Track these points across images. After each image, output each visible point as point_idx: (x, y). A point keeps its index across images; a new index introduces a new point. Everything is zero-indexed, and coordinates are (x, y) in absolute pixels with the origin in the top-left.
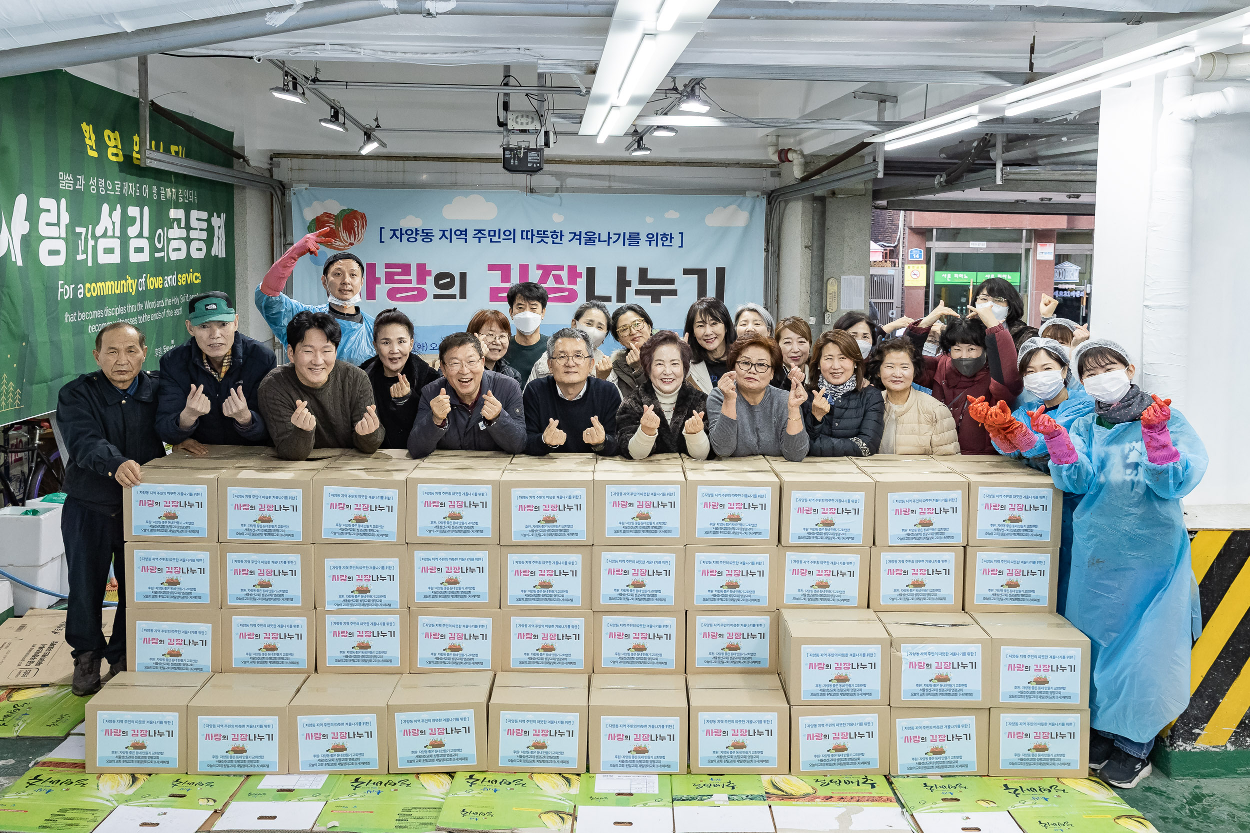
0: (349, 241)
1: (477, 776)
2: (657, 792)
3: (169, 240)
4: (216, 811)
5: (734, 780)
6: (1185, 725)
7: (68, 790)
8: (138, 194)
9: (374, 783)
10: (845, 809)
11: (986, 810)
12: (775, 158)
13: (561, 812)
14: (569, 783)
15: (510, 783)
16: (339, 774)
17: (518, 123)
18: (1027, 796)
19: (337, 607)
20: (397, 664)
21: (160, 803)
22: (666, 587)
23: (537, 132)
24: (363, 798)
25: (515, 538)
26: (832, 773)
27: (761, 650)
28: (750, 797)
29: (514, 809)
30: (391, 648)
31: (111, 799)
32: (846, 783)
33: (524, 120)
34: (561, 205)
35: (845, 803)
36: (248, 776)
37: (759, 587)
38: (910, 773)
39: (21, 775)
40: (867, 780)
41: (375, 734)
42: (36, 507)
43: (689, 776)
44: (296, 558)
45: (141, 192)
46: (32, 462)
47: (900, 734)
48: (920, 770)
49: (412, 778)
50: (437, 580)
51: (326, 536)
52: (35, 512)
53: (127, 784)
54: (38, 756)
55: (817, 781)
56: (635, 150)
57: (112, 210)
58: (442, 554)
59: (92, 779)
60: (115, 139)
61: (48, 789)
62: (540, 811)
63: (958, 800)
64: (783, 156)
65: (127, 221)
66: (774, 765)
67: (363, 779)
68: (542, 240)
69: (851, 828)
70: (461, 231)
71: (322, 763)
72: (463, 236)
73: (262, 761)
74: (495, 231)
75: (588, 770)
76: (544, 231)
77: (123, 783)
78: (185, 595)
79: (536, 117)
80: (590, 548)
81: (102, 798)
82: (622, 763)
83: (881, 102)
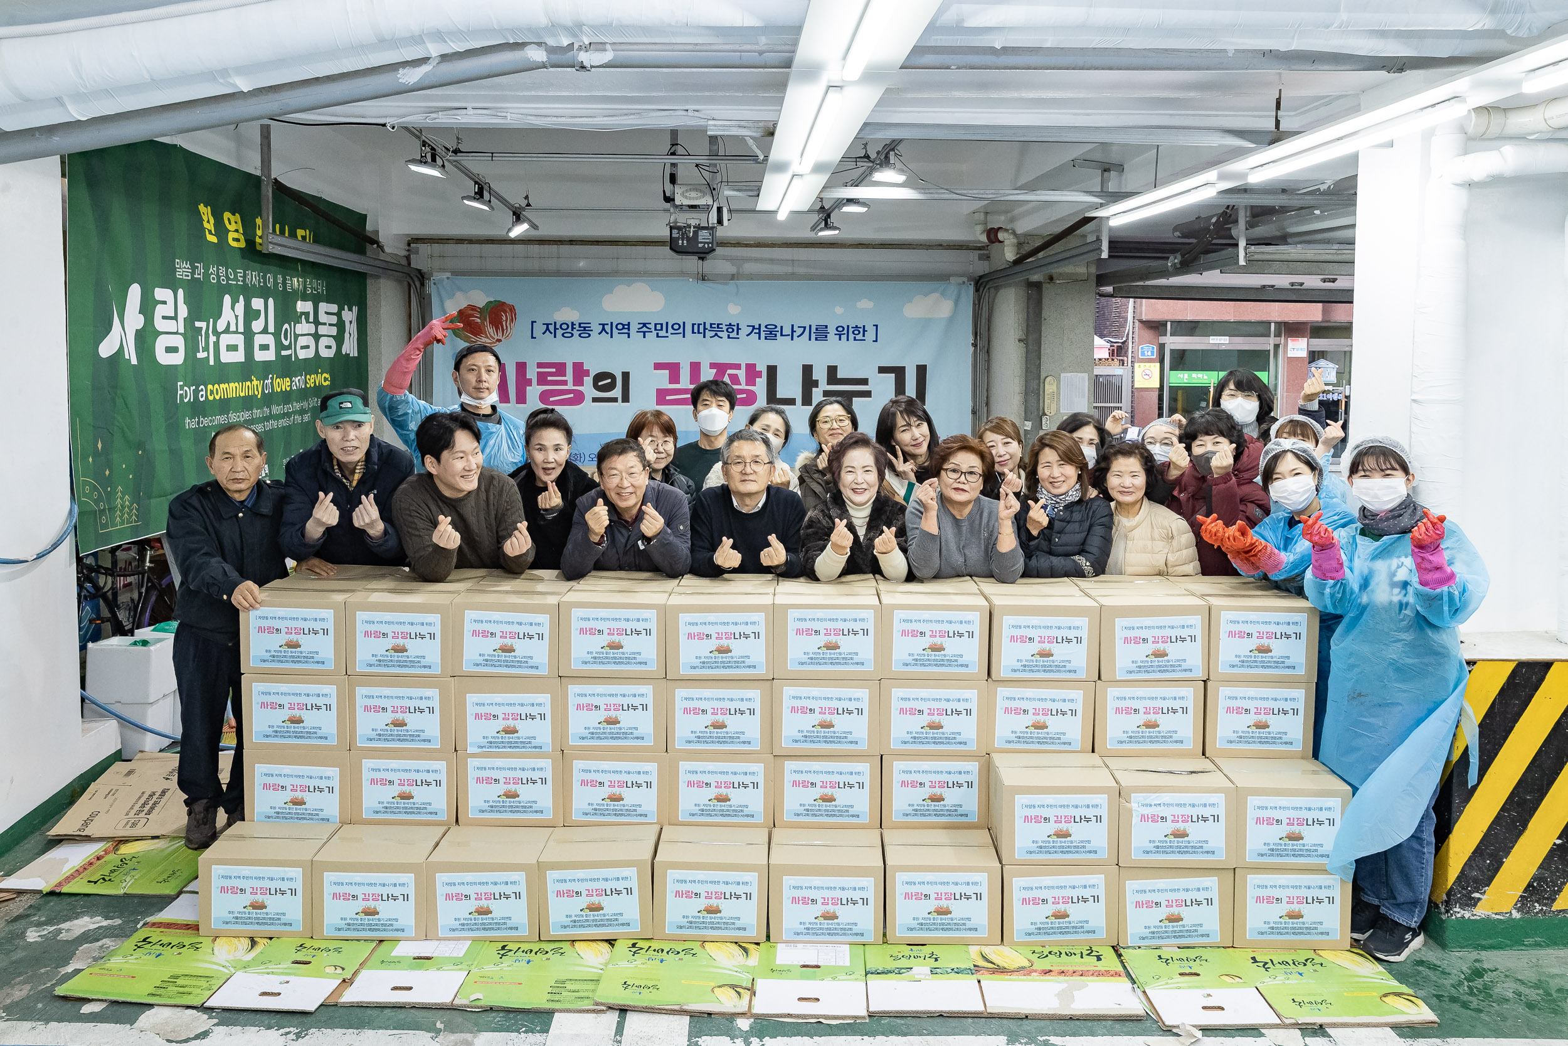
0: (496, 337)
1: (640, 944)
2: (848, 964)
3: (297, 336)
4: (344, 981)
5: (937, 950)
6: (1463, 889)
7: (180, 954)
8: (262, 284)
9: (523, 952)
10: (1066, 985)
11: (1231, 986)
12: (984, 238)
13: (737, 986)
14: (747, 953)
15: (678, 953)
16: (483, 940)
17: (686, 197)
18: (1279, 971)
19: (480, 750)
20: (548, 815)
21: (281, 971)
22: (857, 728)
23: (708, 208)
24: (511, 967)
25: (684, 671)
26: (1051, 943)
27: (968, 801)
28: (956, 970)
29: (683, 982)
30: (542, 797)
31: (228, 964)
32: (1067, 955)
33: (693, 194)
34: (737, 294)
35: (1066, 978)
36: (381, 941)
37: (966, 728)
38: (1141, 943)
39: (128, 936)
40: (1092, 951)
41: (524, 895)
42: (145, 638)
43: (885, 946)
44: (433, 693)
45: (265, 282)
46: (142, 586)
47: (1130, 898)
48: (1153, 940)
49: (566, 946)
50: (593, 719)
51: (467, 668)
52: (145, 643)
53: (245, 949)
54: (148, 916)
55: (1034, 952)
56: (822, 230)
57: (234, 302)
58: (600, 689)
59: (207, 941)
60: (236, 222)
61: (158, 952)
62: (713, 984)
63: (1198, 975)
64: (992, 236)
65: (251, 315)
66: (983, 934)
67: (510, 946)
68: (716, 335)
69: (1072, 1006)
70: (623, 325)
71: (464, 927)
72: (626, 331)
73: (396, 925)
74: (662, 325)
75: (768, 938)
76: (718, 325)
77: (241, 948)
78: (310, 735)
79: (708, 190)
80: (770, 682)
81: (216, 964)
82: (808, 931)
83: (1105, 171)
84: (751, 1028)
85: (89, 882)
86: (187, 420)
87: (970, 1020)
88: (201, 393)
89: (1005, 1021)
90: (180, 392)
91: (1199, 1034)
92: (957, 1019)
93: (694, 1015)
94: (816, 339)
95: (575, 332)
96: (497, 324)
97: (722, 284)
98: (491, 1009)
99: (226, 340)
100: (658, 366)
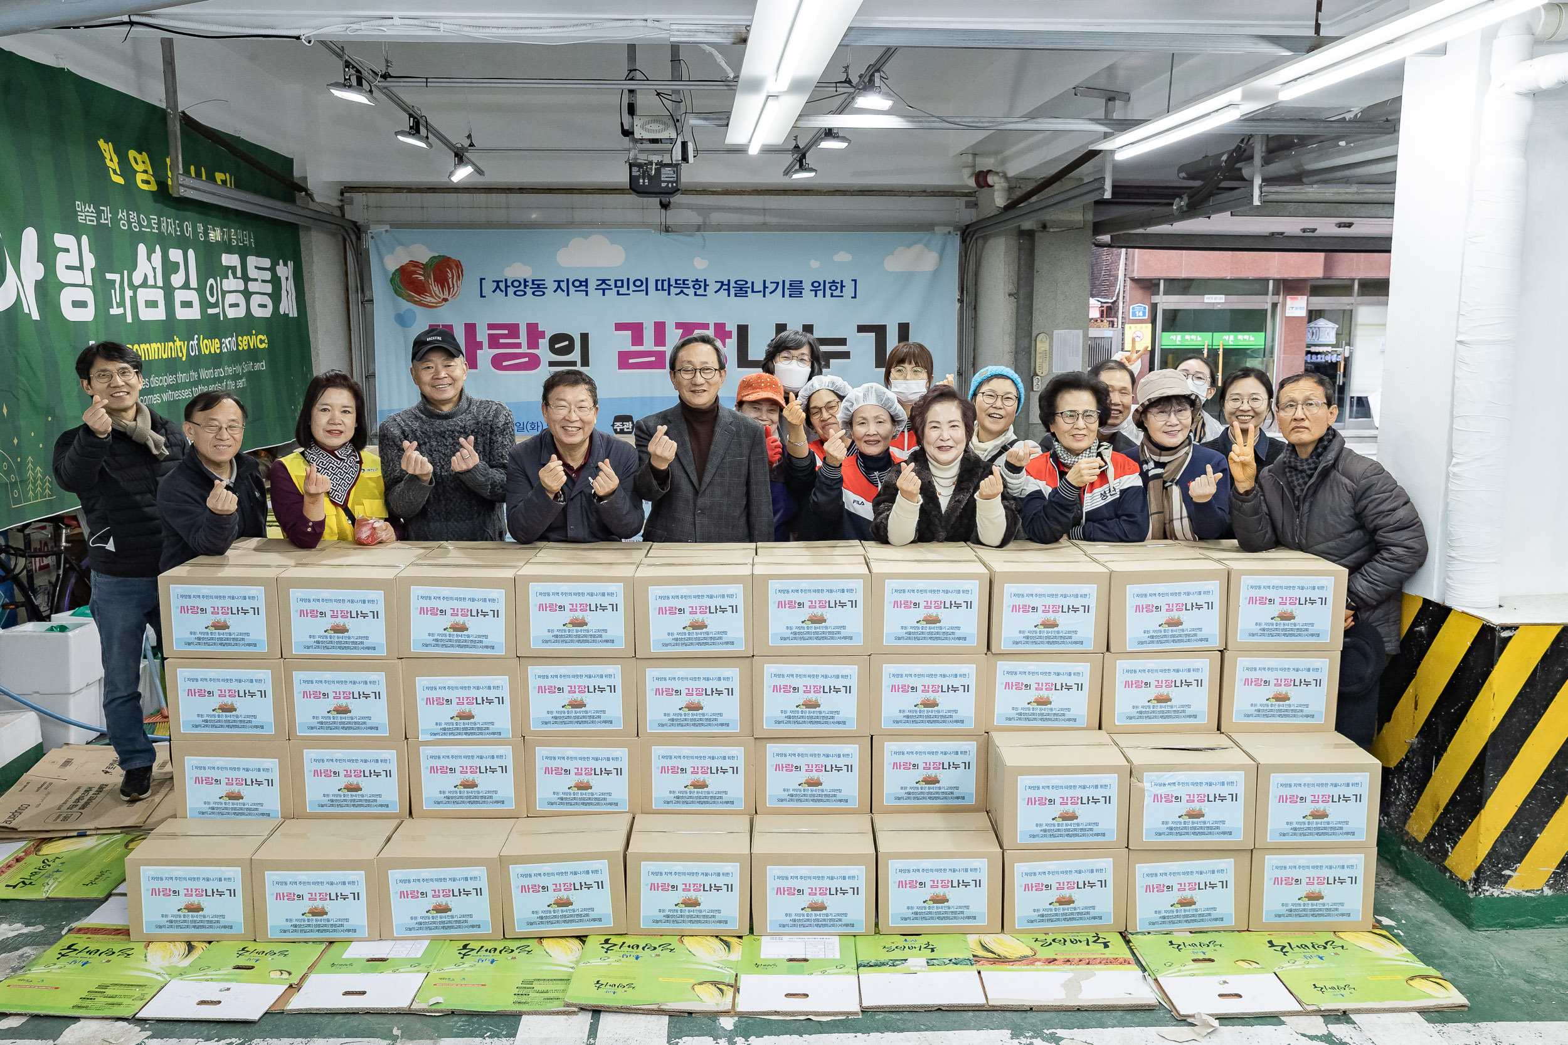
0: (442, 296)
1: (613, 940)
2: (838, 956)
3: (224, 293)
4: (291, 986)
5: (934, 940)
6: (1493, 866)
7: (109, 961)
8: (179, 234)
9: (486, 951)
10: (1071, 975)
11: (1247, 972)
12: (972, 183)
13: (719, 983)
14: (729, 947)
15: (655, 948)
16: (443, 939)
17: (646, 130)
18: (1297, 955)
19: (433, 738)
20: (510, 806)
21: (221, 977)
22: (845, 707)
23: (672, 141)
24: (473, 968)
25: (655, 649)
26: (1054, 930)
27: (966, 782)
28: (954, 961)
29: (660, 979)
30: (503, 786)
31: (162, 971)
32: (1072, 942)
33: (655, 126)
34: (704, 247)
35: (1072, 967)
36: (331, 943)
37: (963, 705)
38: (1151, 928)
39: (50, 944)
40: (1099, 938)
41: (485, 891)
42: (64, 623)
43: (877, 937)
44: (380, 677)
45: (182, 231)
46: (60, 568)
47: (1140, 882)
48: (1164, 925)
49: (533, 944)
50: (557, 702)
51: (415, 649)
52: (63, 629)
53: (181, 954)
54: (74, 921)
55: (1036, 940)
57: (150, 252)
58: (563, 669)
59: (138, 947)
60: (144, 162)
61: (85, 960)
62: (693, 981)
63: (1213, 961)
64: (981, 180)
65: (169, 267)
66: (983, 922)
67: (472, 945)
68: (682, 292)
69: (1080, 997)
70: (581, 282)
71: (421, 926)
72: (584, 288)
73: (347, 925)
74: (622, 281)
75: (751, 930)
76: (684, 281)
77: (176, 953)
78: (244, 723)
79: (671, 122)
80: (749, 659)
81: (149, 971)
82: (795, 923)
83: (1110, 100)
84: (735, 1026)
85: (7, 886)
87: (971, 1014)
89: (1008, 1014)
91: (1216, 1023)
92: (956, 1013)
93: (673, 1015)
94: (790, 296)
95: (528, 290)
96: (442, 281)
97: (687, 235)
98: (453, 1013)
99: (143, 295)
100: (620, 327)
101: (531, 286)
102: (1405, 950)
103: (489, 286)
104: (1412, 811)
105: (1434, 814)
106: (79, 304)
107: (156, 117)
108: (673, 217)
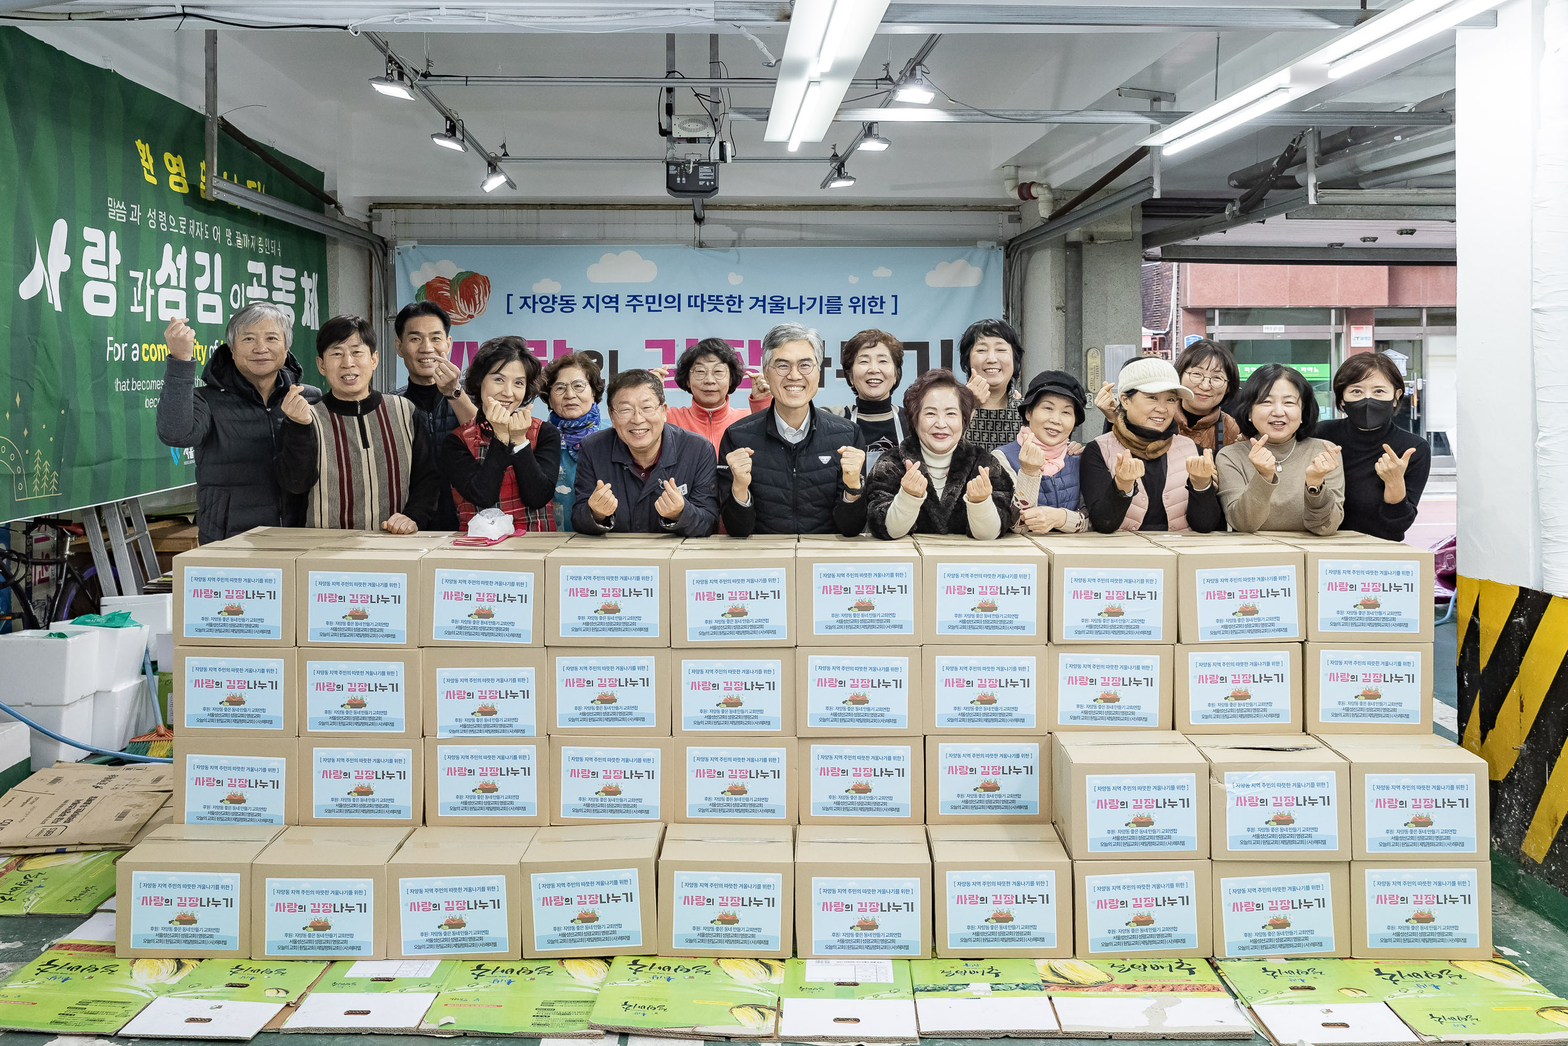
0: (468, 313)
1: (643, 961)
2: (891, 980)
4: (288, 1005)
5: (997, 965)
7: (91, 978)
8: (207, 237)
9: (503, 971)
10: (1153, 1002)
11: (1354, 1000)
12: (1015, 195)
13: (760, 1006)
14: (770, 970)
15: (688, 970)
16: (455, 958)
17: (684, 129)
18: (1410, 983)
19: (452, 735)
20: (532, 813)
21: (213, 994)
22: (896, 703)
23: (710, 141)
24: (488, 988)
25: (692, 639)
26: (1133, 956)
27: (1028, 789)
28: (1021, 986)
29: (694, 1001)
30: (525, 791)
31: (148, 989)
32: (1153, 968)
33: (693, 125)
34: (738, 263)
35: (1154, 993)
36: (333, 962)
37: (1024, 703)
38: (1241, 954)
39: (29, 960)
40: (1183, 964)
41: (504, 904)
42: (63, 631)
43: (935, 961)
44: (398, 667)
45: (210, 234)
46: (61, 579)
47: (1227, 899)
48: (1256, 950)
49: (553, 965)
50: (585, 697)
51: (437, 637)
52: (61, 636)
53: (170, 971)
54: (53, 938)
55: (1113, 966)
56: (835, 180)
57: (176, 253)
58: (593, 660)
59: (124, 964)
60: (178, 165)
61: (65, 976)
62: (731, 1004)
63: (1313, 989)
64: (1025, 192)
65: (194, 271)
66: (1052, 945)
67: (487, 965)
68: (715, 308)
69: (1164, 1024)
70: (611, 298)
71: (432, 943)
72: (614, 304)
73: (351, 942)
74: (654, 297)
75: (795, 954)
76: (718, 297)
77: (164, 970)
78: (252, 718)
79: (709, 121)
80: (792, 650)
81: (135, 988)
82: (844, 944)
83: (1155, 100)
86: (117, 382)
87: (1042, 1040)
88: (134, 352)
89: (1084, 1042)
90: (109, 349)
92: (1025, 1040)
93: (710, 1039)
94: (828, 312)
95: (556, 306)
96: (469, 298)
97: (721, 251)
98: (465, 1034)
99: (165, 295)
100: (650, 344)
101: (559, 302)
102: (1533, 981)
103: (516, 302)
104: (1527, 828)
105: (1552, 829)
106: (101, 299)
107: (194, 122)
108: (708, 231)
